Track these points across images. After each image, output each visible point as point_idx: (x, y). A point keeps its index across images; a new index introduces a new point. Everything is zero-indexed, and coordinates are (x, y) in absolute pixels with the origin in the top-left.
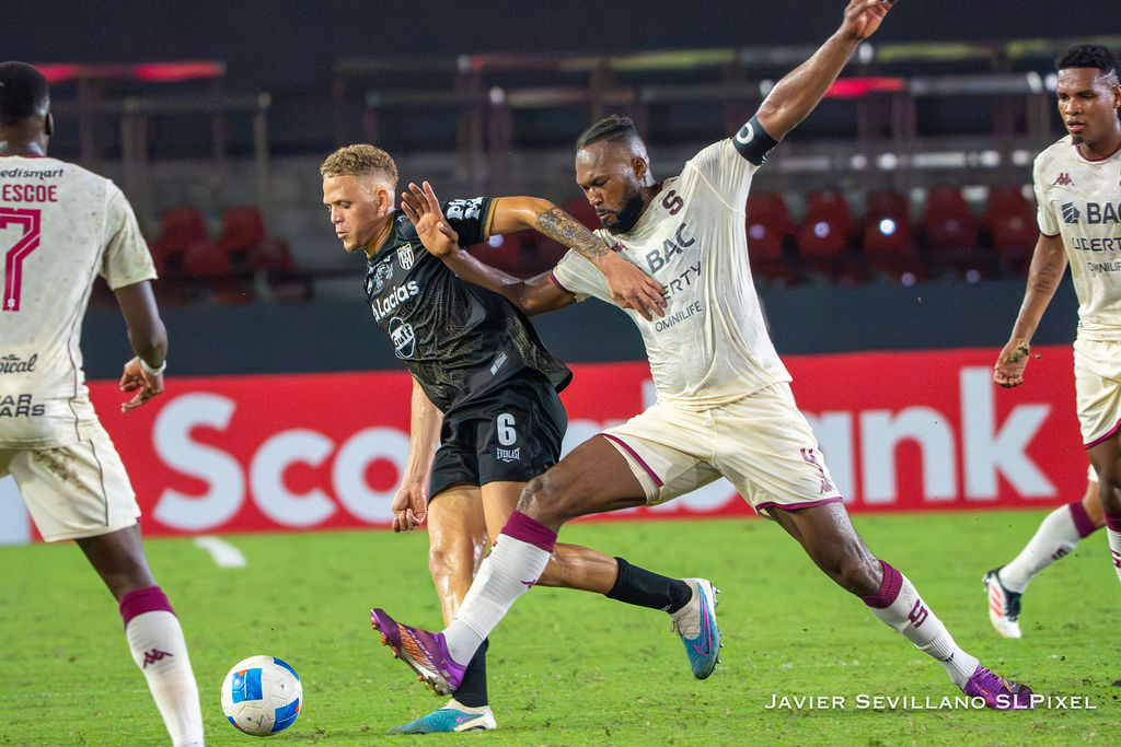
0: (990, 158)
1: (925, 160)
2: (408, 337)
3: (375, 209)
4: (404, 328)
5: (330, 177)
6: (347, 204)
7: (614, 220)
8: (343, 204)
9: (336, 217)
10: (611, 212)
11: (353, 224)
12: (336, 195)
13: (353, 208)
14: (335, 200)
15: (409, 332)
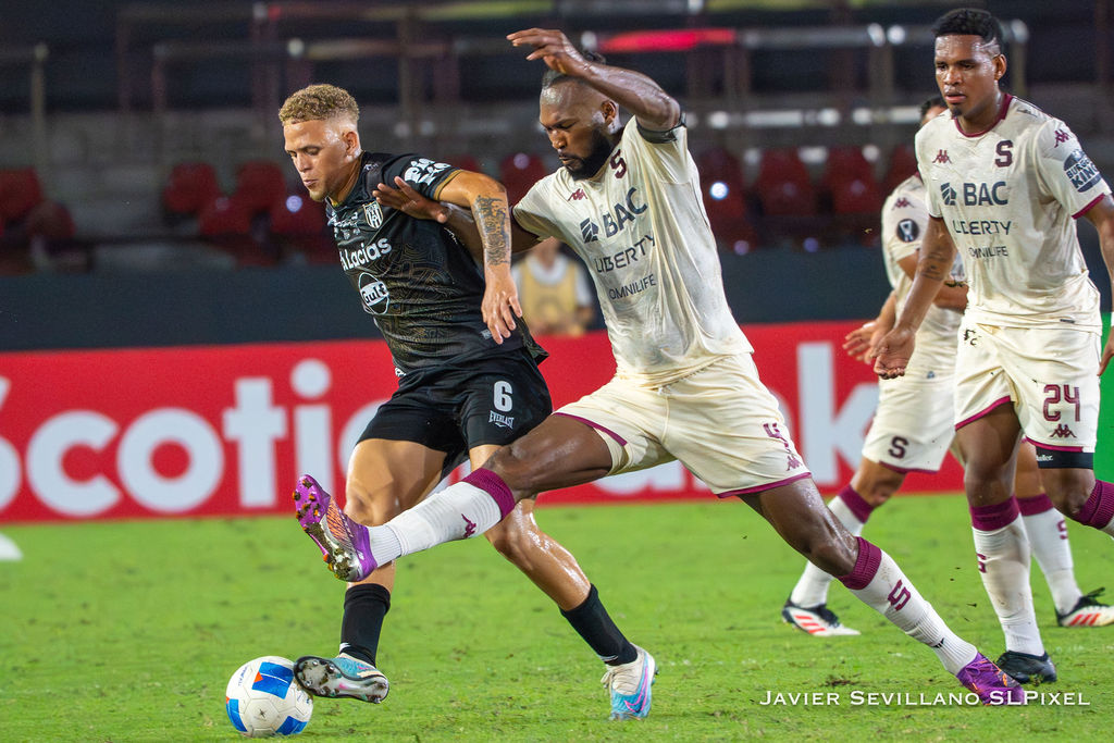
0: (829, 117)
1: (758, 119)
2: (381, 295)
3: (343, 153)
4: (376, 285)
5: (294, 123)
6: (316, 151)
7: (578, 165)
8: (311, 150)
9: (302, 164)
10: (575, 157)
11: (322, 171)
12: (303, 142)
13: (321, 154)
14: (302, 146)
15: (382, 290)
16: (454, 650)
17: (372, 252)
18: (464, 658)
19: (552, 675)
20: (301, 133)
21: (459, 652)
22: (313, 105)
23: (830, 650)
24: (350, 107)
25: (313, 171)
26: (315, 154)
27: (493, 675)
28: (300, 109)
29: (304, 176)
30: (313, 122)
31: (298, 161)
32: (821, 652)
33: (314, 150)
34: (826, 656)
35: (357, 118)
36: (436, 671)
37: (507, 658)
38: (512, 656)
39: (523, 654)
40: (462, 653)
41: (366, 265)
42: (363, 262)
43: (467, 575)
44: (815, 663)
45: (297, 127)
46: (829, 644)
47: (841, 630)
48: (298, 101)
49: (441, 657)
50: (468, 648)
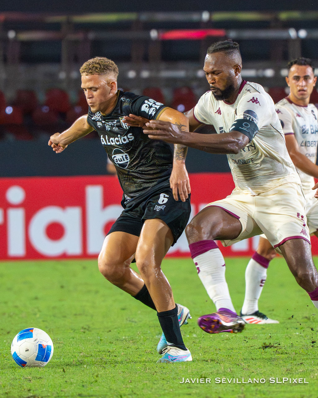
2: (125, 159)
3: (109, 92)
4: (124, 155)
5: (87, 75)
6: (96, 89)
7: (219, 93)
8: (93, 89)
9: (89, 95)
10: (218, 89)
11: (98, 99)
12: (91, 84)
13: (98, 91)
14: (89, 87)
15: (126, 158)
16: (83, 328)
17: (124, 140)
18: (87, 332)
19: (129, 341)
20: (90, 80)
21: (85, 329)
22: (96, 68)
23: (264, 331)
24: (114, 70)
25: (94, 99)
26: (95, 91)
27: (101, 340)
28: (90, 69)
29: (89, 101)
30: (96, 76)
31: (86, 93)
32: (260, 332)
33: (95, 89)
34: (262, 333)
35: (117, 75)
36: (74, 338)
37: (108, 332)
38: (110, 331)
39: (115, 330)
40: (87, 329)
41: (120, 145)
42: (118, 143)
43: (89, 292)
44: (257, 337)
45: (87, 77)
46: (263, 327)
47: (269, 321)
48: (90, 65)
49: (76, 331)
50: (89, 327)
